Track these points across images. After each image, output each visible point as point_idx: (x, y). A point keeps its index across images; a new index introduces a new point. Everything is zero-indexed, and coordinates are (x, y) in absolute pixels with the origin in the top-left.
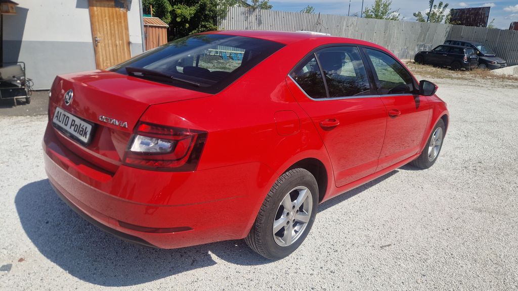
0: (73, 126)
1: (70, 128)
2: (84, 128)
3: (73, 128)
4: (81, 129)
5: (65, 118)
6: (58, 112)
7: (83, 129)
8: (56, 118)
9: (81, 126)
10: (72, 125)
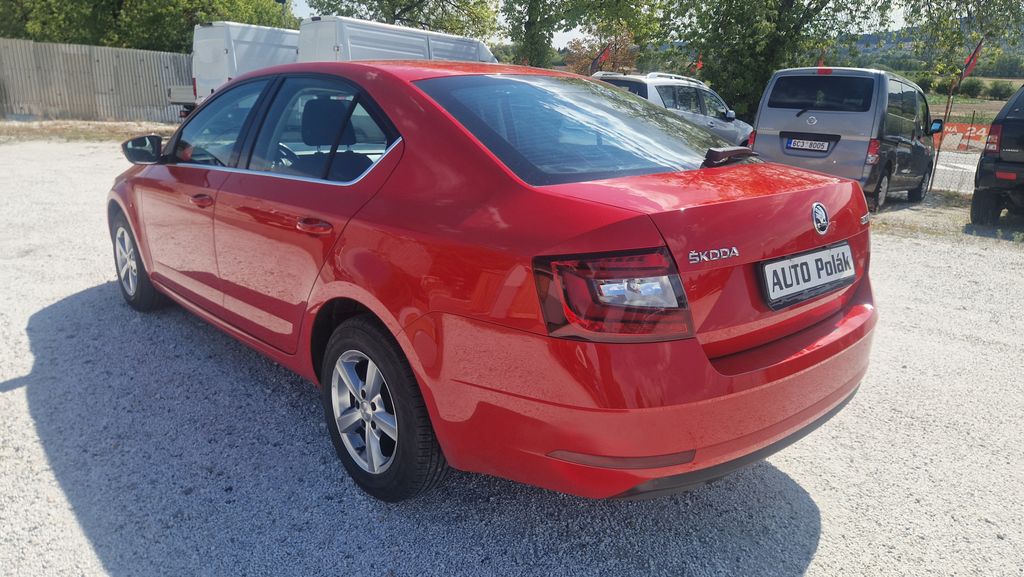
0: (822, 269)
1: (819, 277)
2: (841, 256)
3: (823, 272)
4: (836, 263)
5: (799, 269)
6: (775, 272)
7: (840, 260)
8: (777, 287)
9: (835, 258)
10: (819, 270)
